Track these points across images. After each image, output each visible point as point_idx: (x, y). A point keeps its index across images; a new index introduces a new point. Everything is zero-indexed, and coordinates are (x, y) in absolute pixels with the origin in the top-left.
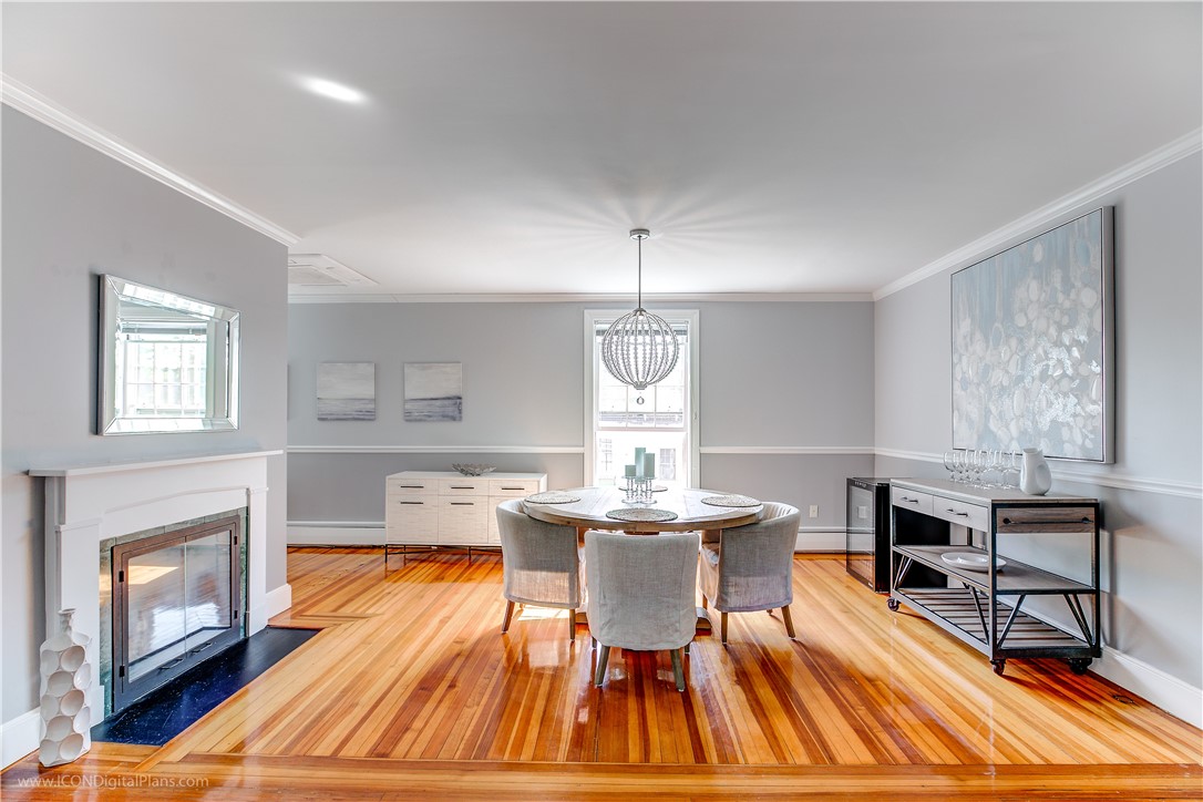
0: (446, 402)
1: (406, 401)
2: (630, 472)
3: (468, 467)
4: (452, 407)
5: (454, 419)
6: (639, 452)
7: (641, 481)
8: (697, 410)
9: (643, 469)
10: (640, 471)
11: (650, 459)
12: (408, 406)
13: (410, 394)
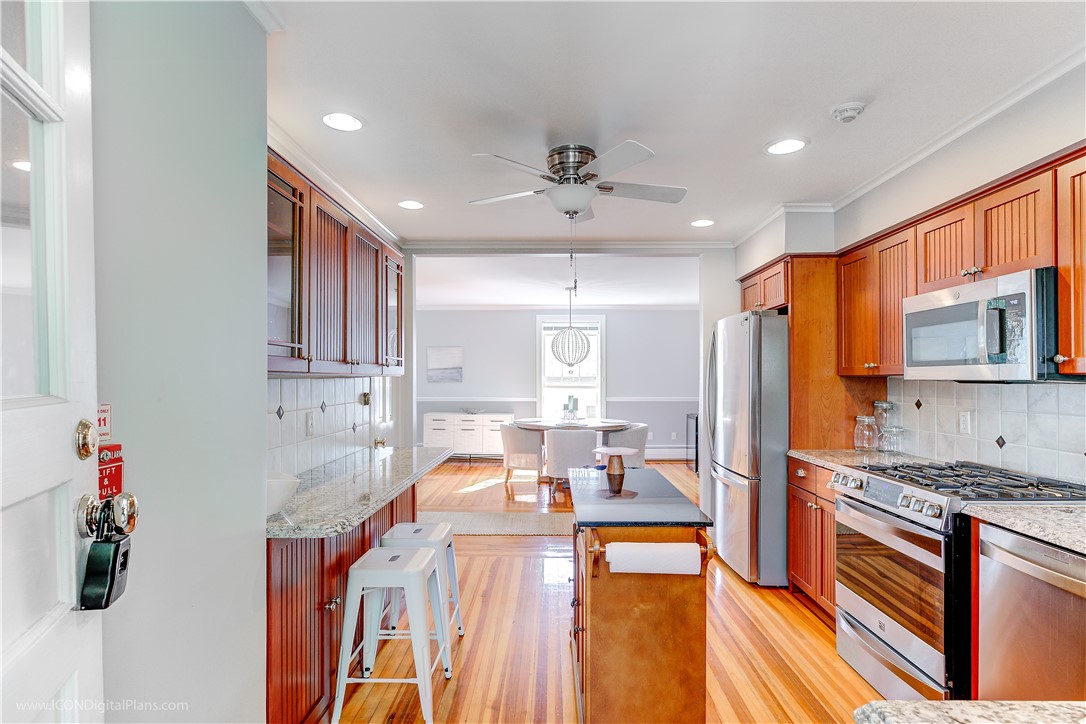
0: (453, 371)
1: (428, 370)
2: (566, 407)
3: (469, 409)
4: (456, 374)
5: (457, 381)
6: (570, 397)
7: (571, 411)
8: (604, 375)
9: (572, 405)
10: (571, 407)
11: (576, 401)
12: (430, 373)
13: (430, 366)
